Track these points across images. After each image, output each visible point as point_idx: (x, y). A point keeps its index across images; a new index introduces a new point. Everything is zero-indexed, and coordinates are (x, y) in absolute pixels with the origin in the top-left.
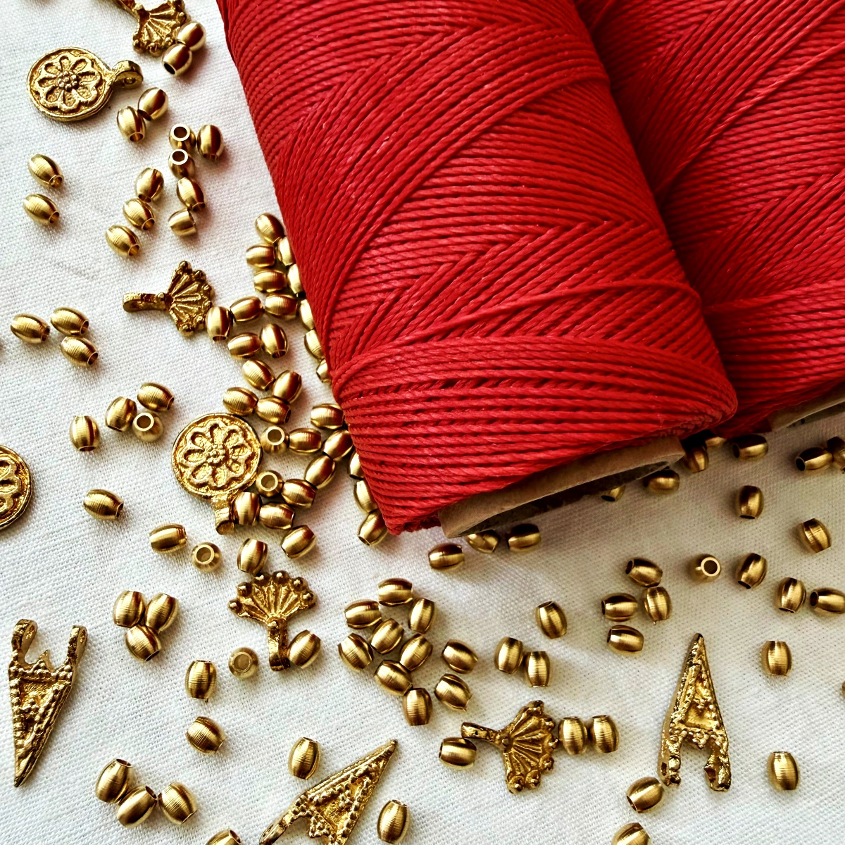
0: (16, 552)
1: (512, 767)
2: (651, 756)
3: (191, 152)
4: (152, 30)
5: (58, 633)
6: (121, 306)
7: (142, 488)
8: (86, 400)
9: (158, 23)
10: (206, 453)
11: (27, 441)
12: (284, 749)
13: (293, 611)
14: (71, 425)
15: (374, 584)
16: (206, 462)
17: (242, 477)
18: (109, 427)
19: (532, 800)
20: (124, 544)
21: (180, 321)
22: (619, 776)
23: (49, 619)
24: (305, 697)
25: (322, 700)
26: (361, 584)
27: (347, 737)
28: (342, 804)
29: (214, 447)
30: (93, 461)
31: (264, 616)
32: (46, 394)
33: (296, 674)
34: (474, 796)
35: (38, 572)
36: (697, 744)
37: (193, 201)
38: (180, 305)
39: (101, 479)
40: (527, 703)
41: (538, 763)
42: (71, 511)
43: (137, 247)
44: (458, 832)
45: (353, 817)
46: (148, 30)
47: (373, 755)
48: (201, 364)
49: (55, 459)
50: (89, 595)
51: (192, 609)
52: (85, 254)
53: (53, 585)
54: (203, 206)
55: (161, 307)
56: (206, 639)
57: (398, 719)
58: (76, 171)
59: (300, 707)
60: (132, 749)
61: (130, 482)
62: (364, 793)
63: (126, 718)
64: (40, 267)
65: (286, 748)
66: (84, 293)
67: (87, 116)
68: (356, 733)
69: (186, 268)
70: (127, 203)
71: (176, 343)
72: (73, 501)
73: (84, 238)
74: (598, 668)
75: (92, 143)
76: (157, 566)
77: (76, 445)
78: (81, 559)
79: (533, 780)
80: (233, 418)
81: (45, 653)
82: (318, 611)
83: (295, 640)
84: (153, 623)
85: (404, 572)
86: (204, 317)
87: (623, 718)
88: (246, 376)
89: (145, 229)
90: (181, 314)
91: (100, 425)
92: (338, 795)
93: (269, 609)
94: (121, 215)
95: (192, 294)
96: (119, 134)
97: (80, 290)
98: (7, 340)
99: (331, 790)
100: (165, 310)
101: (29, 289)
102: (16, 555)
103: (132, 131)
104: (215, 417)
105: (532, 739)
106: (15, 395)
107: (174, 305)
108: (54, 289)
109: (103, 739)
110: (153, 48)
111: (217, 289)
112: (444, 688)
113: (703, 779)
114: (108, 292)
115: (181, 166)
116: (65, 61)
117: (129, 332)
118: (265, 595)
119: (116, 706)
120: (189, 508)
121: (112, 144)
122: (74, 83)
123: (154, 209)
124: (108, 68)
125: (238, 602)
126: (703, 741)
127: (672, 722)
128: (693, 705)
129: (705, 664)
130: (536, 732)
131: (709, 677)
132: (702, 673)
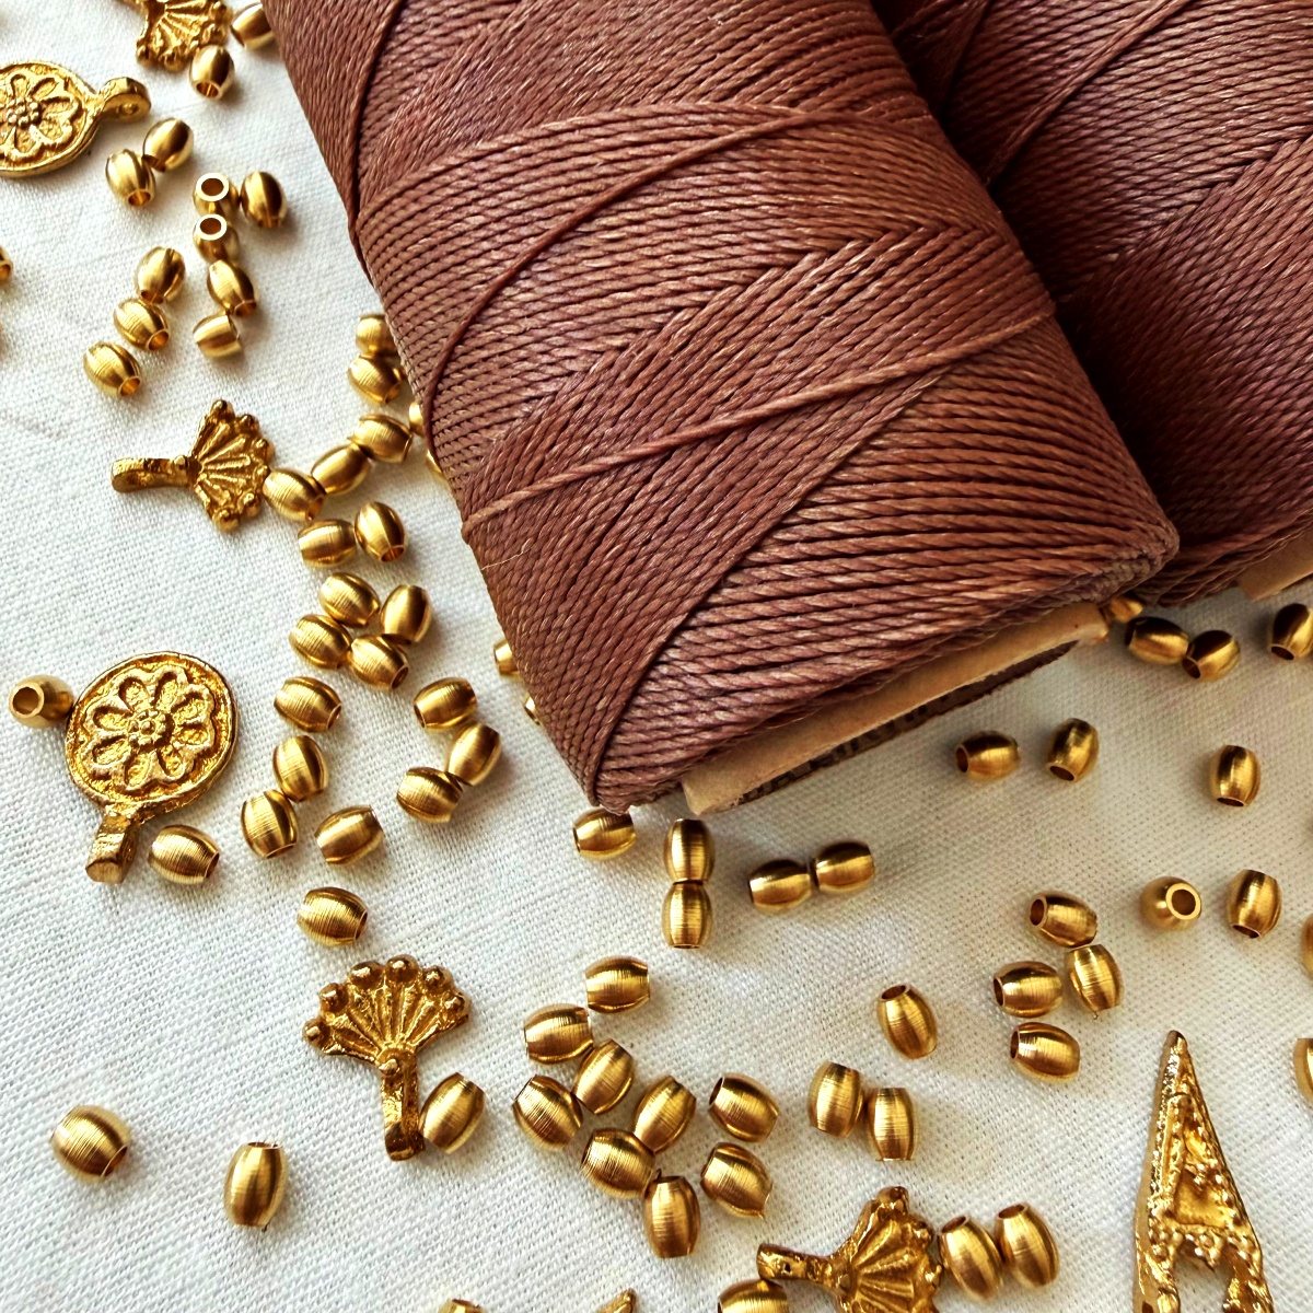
2: (1118, 1286)
3: (233, 218)
4: (168, 31)
6: (109, 482)
9: (178, 21)
13: (426, 1035)
15: (575, 971)
21: (213, 504)
25: (487, 1214)
31: (372, 1047)
33: (436, 1164)
36: (1204, 1259)
37: (234, 298)
38: (213, 476)
40: (875, 1191)
43: (137, 381)
46: (162, 32)
48: (250, 578)
50: (34, 1030)
52: (45, 395)
54: (254, 305)
55: (180, 481)
57: (634, 1243)
58: (34, 258)
66: (42, 462)
67: (54, 167)
69: (224, 412)
70: (122, 306)
71: (207, 543)
73: (46, 368)
75: (64, 210)
82: (474, 1031)
83: (433, 1096)
85: (631, 943)
89: (152, 348)
90: (216, 492)
93: (382, 1036)
94: (111, 326)
95: (234, 456)
96: (111, 194)
97: (35, 456)
100: (187, 486)
103: (131, 187)
105: (893, 1269)
107: (203, 477)
110: (171, 58)
111: (279, 445)
112: (718, 1171)
114: (86, 457)
115: (214, 243)
116: (19, 83)
117: (122, 527)
118: (373, 1006)
121: (97, 211)
122: (33, 116)
123: (169, 316)
124: (92, 90)
125: (322, 1024)
126: (1214, 1253)
127: (1151, 1216)
128: (1185, 1177)
129: (1195, 1091)
130: (898, 1254)
131: (1206, 1118)
132: (1191, 1110)
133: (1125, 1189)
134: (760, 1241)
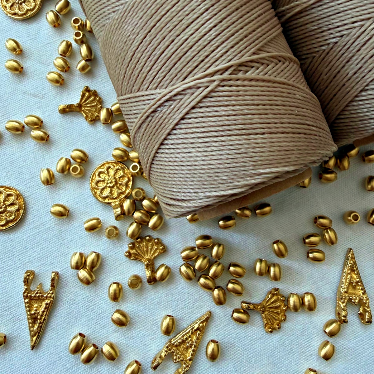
0: (20, 237)
1: (267, 321)
2: (332, 310)
3: (83, 31)
5: (45, 274)
6: (58, 112)
7: (78, 200)
8: (46, 159)
10: (106, 181)
11: (20, 182)
12: (157, 321)
13: (156, 255)
14: (40, 173)
16: (106, 186)
17: (125, 192)
18: (59, 172)
19: (277, 335)
20: (72, 228)
21: (87, 117)
22: (318, 320)
23: (40, 268)
24: (165, 295)
25: (174, 296)
26: (187, 238)
27: (187, 312)
28: (187, 345)
29: (110, 178)
30: (52, 189)
31: (142, 258)
32: (26, 158)
33: (160, 284)
34: (249, 335)
35: (32, 246)
36: (354, 302)
37: (87, 56)
38: (86, 108)
39: (57, 198)
40: (271, 289)
41: (279, 318)
42: (45, 215)
43: (63, 80)
44: (243, 353)
45: (193, 351)
47: (200, 320)
48: (99, 136)
49: (34, 189)
50: (58, 255)
51: (108, 257)
52: (37, 86)
53: (40, 251)
55: (77, 110)
56: (116, 271)
57: (210, 301)
58: (28, 45)
59: (164, 300)
60: (86, 327)
61: (72, 198)
62: (198, 339)
63: (81, 313)
64: (16, 95)
65: (159, 320)
66: (39, 106)
67: (31, 16)
68: (191, 310)
69: (87, 90)
70: (55, 59)
71: (86, 127)
72: (45, 210)
73: (36, 78)
74: (303, 269)
75: (35, 29)
76: (89, 238)
77: (43, 182)
78: (52, 237)
79: (277, 327)
80: (117, 163)
81: (40, 285)
82: (168, 253)
84: (90, 267)
86: (99, 113)
87: (317, 292)
88: (122, 141)
89: (66, 71)
90: (87, 113)
91: (54, 171)
92: (186, 341)
93: (144, 255)
95: (91, 102)
97: (37, 104)
98: (5, 133)
99: (182, 338)
100: (79, 111)
101: (12, 106)
102: (21, 238)
103: (54, 22)
104: (108, 163)
105: (275, 306)
106: (11, 160)
107: (83, 109)
108: (24, 105)
109: (72, 323)
112: (230, 286)
113: (358, 318)
114: (51, 104)
115: (79, 39)
117: (63, 124)
118: (142, 248)
119: (76, 307)
120: (101, 208)
121: (44, 29)
125: (129, 252)
126: (357, 301)
127: (341, 293)
128: (351, 283)
129: (355, 263)
130: (276, 303)
131: (357, 269)
132: (353, 267)
133: (335, 287)
134: (242, 300)
